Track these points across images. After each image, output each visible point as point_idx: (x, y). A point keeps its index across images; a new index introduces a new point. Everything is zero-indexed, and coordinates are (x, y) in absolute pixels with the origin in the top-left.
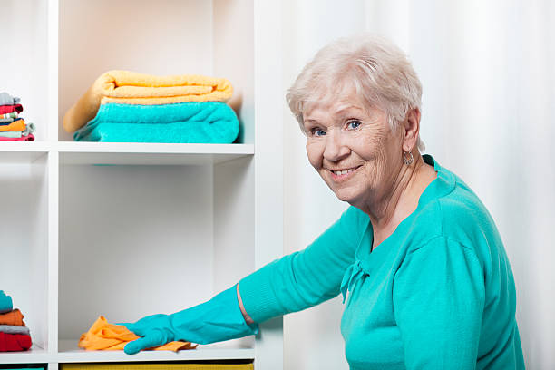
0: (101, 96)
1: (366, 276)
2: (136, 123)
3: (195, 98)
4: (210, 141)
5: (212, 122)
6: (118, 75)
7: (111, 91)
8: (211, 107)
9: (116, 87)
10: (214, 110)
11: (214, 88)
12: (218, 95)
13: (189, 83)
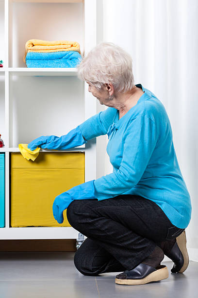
0: (28, 50)
1: (117, 129)
2: (41, 60)
3: (64, 50)
4: (69, 66)
5: (71, 59)
6: (33, 41)
7: (31, 47)
8: (70, 53)
9: (34, 46)
10: (71, 55)
11: (72, 46)
12: (73, 48)
13: (62, 44)
